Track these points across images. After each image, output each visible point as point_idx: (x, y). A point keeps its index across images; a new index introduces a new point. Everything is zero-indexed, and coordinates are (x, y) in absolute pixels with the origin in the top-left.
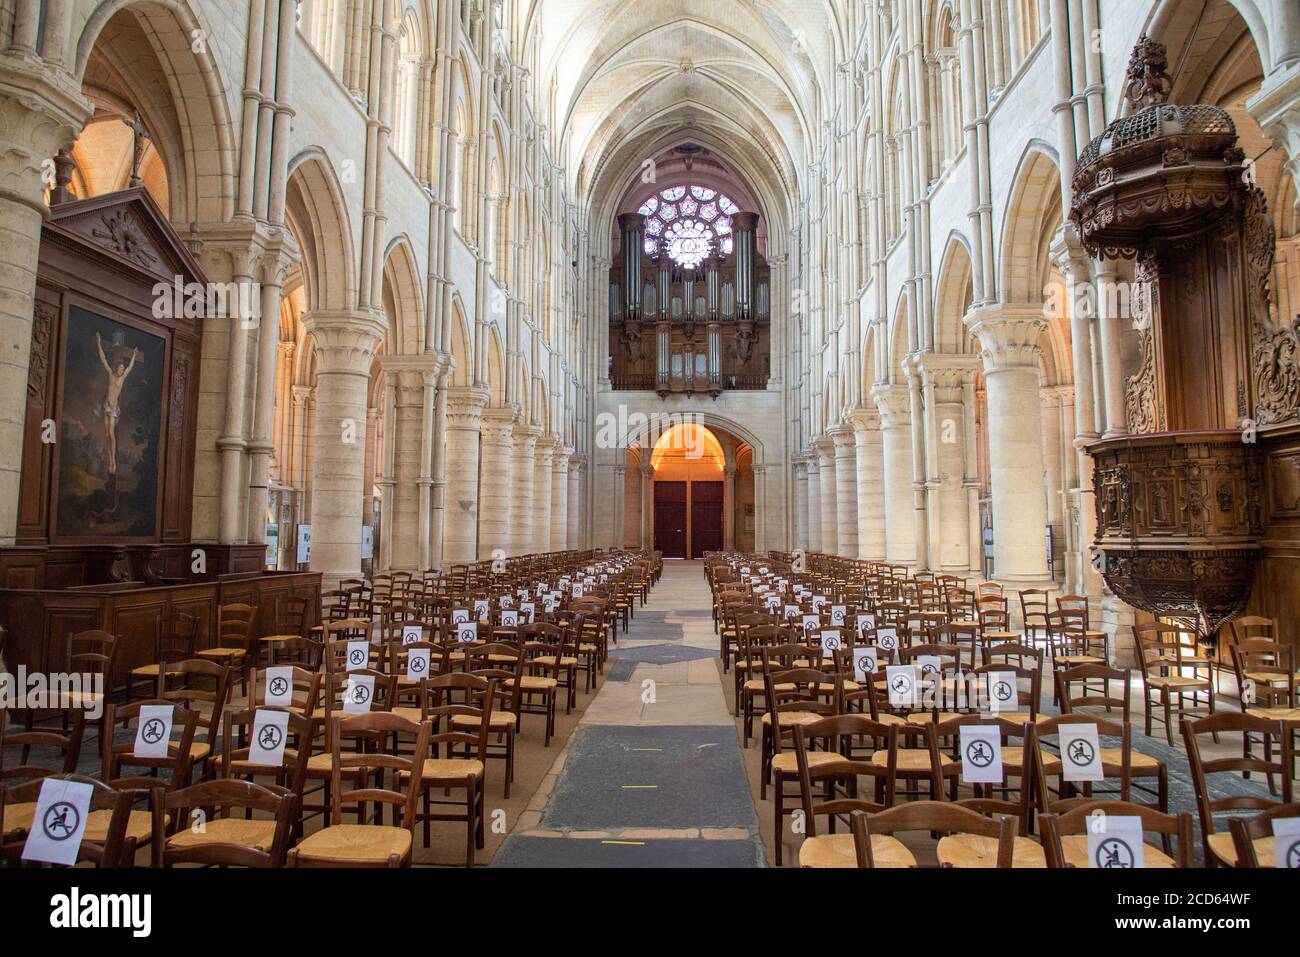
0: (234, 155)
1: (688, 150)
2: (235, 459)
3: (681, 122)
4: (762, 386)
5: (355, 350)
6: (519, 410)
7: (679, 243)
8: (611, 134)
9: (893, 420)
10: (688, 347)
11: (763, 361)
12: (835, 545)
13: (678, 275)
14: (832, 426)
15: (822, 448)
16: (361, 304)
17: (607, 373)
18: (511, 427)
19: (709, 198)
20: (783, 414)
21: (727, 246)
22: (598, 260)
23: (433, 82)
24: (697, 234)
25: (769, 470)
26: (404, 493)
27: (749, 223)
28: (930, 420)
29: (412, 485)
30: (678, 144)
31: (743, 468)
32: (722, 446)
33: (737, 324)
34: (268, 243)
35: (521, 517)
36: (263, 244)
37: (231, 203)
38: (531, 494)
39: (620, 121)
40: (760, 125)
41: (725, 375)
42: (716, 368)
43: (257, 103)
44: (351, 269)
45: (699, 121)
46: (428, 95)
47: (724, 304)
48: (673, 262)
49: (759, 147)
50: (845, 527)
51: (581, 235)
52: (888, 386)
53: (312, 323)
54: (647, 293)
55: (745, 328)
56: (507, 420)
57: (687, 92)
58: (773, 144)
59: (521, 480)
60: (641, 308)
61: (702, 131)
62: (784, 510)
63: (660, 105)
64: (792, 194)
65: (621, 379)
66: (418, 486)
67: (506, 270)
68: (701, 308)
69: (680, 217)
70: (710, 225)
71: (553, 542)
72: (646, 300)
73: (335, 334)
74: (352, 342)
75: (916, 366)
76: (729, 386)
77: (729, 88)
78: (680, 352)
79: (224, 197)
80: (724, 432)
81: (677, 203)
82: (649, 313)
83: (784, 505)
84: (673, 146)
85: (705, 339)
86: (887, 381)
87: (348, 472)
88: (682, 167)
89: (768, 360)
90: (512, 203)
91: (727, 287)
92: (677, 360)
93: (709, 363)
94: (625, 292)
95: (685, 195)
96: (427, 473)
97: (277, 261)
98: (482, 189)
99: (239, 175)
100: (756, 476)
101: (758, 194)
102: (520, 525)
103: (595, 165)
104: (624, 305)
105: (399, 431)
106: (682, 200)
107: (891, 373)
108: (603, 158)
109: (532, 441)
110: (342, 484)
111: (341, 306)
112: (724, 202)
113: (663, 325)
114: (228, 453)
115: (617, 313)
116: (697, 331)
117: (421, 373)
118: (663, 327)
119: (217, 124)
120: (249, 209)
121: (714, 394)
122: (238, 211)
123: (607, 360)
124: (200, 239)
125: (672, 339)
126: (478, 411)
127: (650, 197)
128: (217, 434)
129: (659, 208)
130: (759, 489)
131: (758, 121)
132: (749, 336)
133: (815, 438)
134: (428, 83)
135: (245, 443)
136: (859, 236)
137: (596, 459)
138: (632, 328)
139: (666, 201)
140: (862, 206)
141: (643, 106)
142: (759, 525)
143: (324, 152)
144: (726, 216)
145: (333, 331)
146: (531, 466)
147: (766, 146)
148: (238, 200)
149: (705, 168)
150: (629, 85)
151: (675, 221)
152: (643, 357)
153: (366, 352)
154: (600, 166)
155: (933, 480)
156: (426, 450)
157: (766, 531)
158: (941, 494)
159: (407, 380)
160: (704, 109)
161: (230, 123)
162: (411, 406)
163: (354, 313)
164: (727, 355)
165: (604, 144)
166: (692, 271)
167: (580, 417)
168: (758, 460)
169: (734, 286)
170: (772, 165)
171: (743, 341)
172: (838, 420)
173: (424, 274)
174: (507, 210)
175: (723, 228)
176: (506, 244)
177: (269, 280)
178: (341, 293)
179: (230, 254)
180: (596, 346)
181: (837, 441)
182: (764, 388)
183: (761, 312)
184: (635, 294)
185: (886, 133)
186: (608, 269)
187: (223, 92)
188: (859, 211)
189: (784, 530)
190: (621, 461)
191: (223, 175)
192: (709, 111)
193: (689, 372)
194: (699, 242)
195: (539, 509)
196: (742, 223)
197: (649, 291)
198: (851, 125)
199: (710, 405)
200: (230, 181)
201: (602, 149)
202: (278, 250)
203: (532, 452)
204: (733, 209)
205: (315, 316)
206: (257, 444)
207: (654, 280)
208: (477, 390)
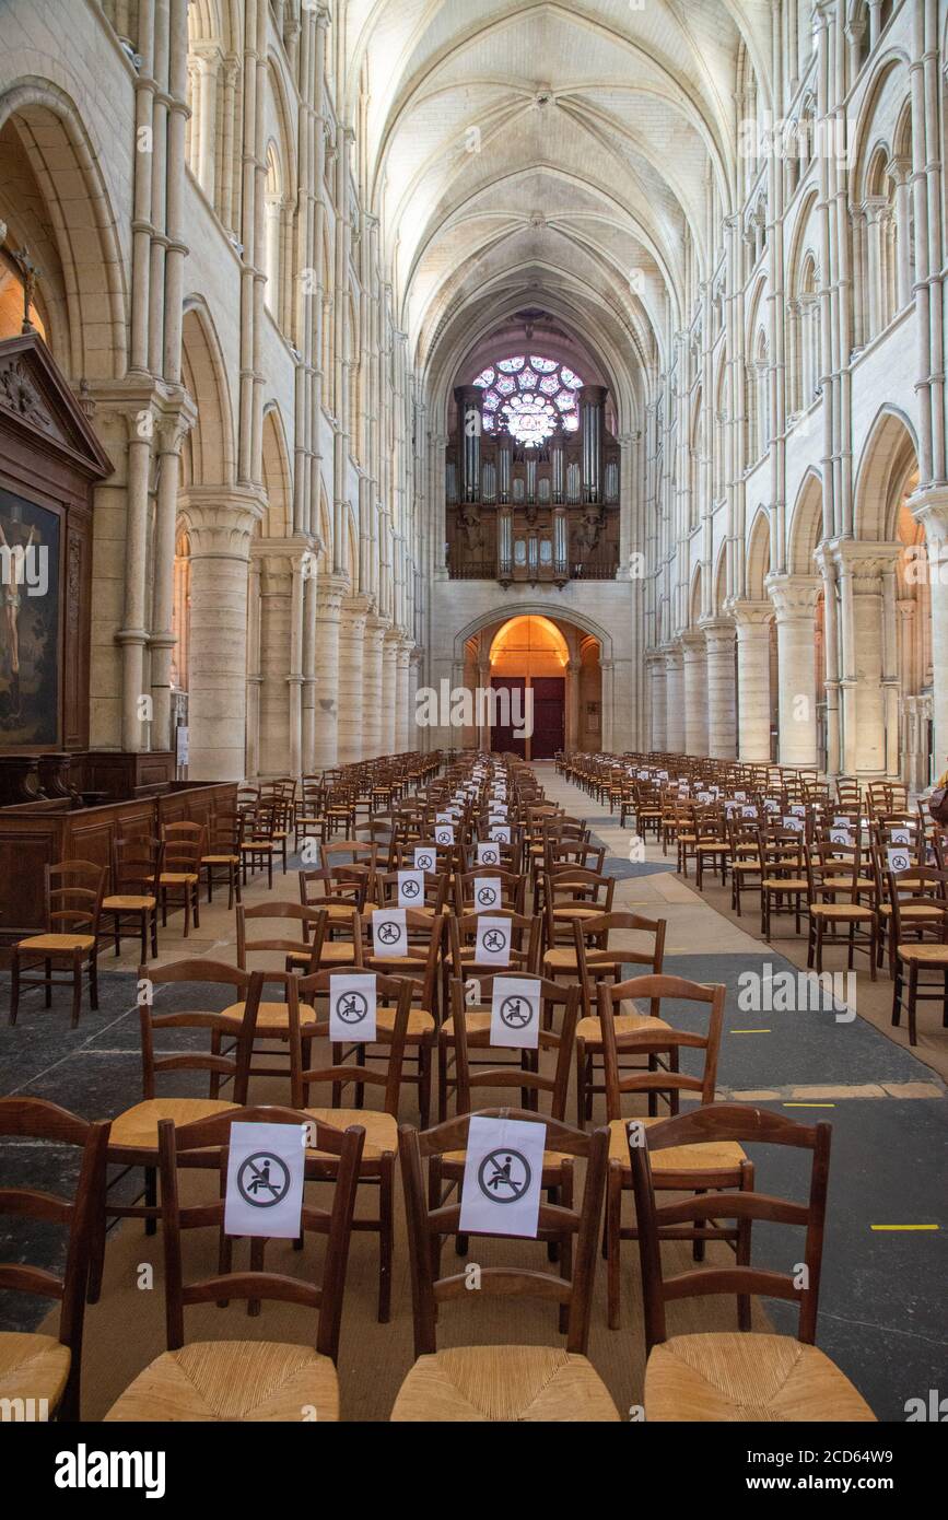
0: (125, 300)
1: (528, 316)
2: (137, 654)
3: (525, 284)
4: (611, 576)
5: (236, 531)
6: (374, 600)
7: (517, 419)
8: (451, 297)
9: (790, 612)
10: (533, 533)
11: (612, 548)
12: (706, 747)
13: (520, 454)
14: (703, 619)
15: (688, 643)
16: (240, 479)
17: (444, 560)
18: (364, 619)
19: (551, 370)
20: (634, 606)
21: (571, 424)
22: (434, 437)
23: (295, 228)
24: (537, 409)
25: (618, 665)
26: (272, 692)
27: (597, 398)
28: (848, 614)
29: (281, 682)
30: (520, 309)
31: (589, 663)
32: (566, 639)
33: (583, 508)
34: (167, 404)
35: (370, 716)
36: (160, 405)
37: (124, 356)
38: (379, 692)
39: (461, 282)
40: (616, 288)
41: (572, 564)
42: (562, 555)
43: (148, 238)
44: (230, 438)
45: (547, 283)
46: (290, 241)
47: (569, 487)
48: (513, 439)
49: (614, 315)
50: (718, 727)
51: (419, 409)
52: (786, 576)
53: (185, 501)
54: (486, 474)
55: (592, 512)
56: (361, 611)
57: (534, 250)
58: (629, 310)
59: (369, 676)
60: (480, 490)
61: (547, 294)
62: (634, 708)
63: (505, 262)
64: (648, 365)
65: (459, 567)
66: (287, 684)
67: (357, 445)
68: (545, 490)
69: (519, 391)
70: (551, 399)
71: (397, 743)
72: (486, 482)
73: (212, 513)
74: (231, 522)
75: (832, 553)
76: (575, 576)
77: (583, 245)
78: (524, 538)
79: (115, 349)
80: (568, 624)
81: (515, 375)
82: (489, 496)
83: (634, 702)
84: (512, 313)
85: (549, 525)
86: (784, 571)
87: (229, 668)
88: (522, 334)
89: (617, 548)
90: (363, 370)
91: (573, 468)
92: (521, 545)
93: (554, 551)
94: (462, 471)
95: (524, 367)
96: (297, 668)
97: (175, 426)
98: (339, 354)
99: (131, 324)
100: (604, 673)
101: (608, 365)
102: (369, 725)
103: (434, 330)
104: (461, 488)
105: (264, 623)
106: (521, 371)
107: (789, 561)
108: (442, 323)
109: (380, 634)
110: (223, 682)
111: (218, 481)
112: (567, 374)
113: (505, 509)
114: (129, 649)
115: (454, 494)
116: (541, 516)
117: (289, 559)
118: (505, 510)
119: (107, 262)
120: (145, 363)
121: (560, 584)
122: (132, 366)
123: (444, 545)
124: (93, 399)
125: (515, 524)
126: (337, 601)
127: (485, 368)
128: (114, 625)
129: (496, 381)
130: (607, 686)
131: (615, 284)
132: (597, 521)
133: (680, 633)
134: (290, 228)
135: (148, 636)
136: (746, 411)
137: (433, 653)
138: (470, 511)
139: (503, 373)
140: (749, 378)
141: (486, 265)
142: (607, 725)
143: (204, 302)
144: (570, 391)
145: (210, 509)
146: (379, 660)
147: (622, 311)
148: (131, 352)
149: (547, 336)
150: (473, 241)
151: (514, 394)
152: (482, 544)
153: (246, 533)
154: (438, 333)
155: (850, 679)
156: (296, 643)
157: (617, 732)
158: (858, 693)
159: (274, 566)
160: (553, 269)
161: (121, 261)
162: (278, 595)
163: (235, 489)
164: (574, 541)
165: (444, 308)
166: (535, 449)
167: (418, 608)
168: (606, 655)
169: (581, 467)
170: (627, 333)
171: (590, 527)
172: (711, 613)
173: (291, 447)
174: (358, 378)
175: (566, 402)
176: (357, 417)
177: (167, 447)
178: (218, 466)
179: (124, 416)
180: (432, 531)
181: (709, 635)
182: (613, 577)
183: (610, 493)
184: (473, 476)
185: (787, 296)
186: (444, 447)
187: (114, 223)
188: (745, 383)
189: (634, 730)
190: (459, 655)
191: (114, 323)
192: (558, 271)
193: (533, 560)
194: (538, 418)
195: (386, 707)
196: (589, 398)
197: (489, 472)
198: (737, 287)
199: (554, 597)
200: (123, 330)
201: (441, 313)
202: (177, 413)
203: (380, 646)
204: (575, 383)
205: (190, 492)
206: (160, 637)
207: (493, 460)
208: (337, 577)
